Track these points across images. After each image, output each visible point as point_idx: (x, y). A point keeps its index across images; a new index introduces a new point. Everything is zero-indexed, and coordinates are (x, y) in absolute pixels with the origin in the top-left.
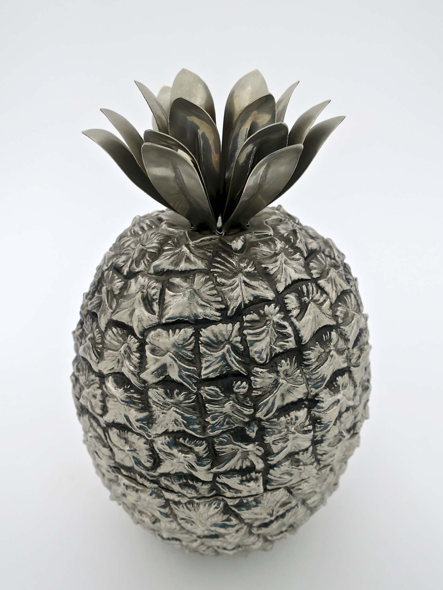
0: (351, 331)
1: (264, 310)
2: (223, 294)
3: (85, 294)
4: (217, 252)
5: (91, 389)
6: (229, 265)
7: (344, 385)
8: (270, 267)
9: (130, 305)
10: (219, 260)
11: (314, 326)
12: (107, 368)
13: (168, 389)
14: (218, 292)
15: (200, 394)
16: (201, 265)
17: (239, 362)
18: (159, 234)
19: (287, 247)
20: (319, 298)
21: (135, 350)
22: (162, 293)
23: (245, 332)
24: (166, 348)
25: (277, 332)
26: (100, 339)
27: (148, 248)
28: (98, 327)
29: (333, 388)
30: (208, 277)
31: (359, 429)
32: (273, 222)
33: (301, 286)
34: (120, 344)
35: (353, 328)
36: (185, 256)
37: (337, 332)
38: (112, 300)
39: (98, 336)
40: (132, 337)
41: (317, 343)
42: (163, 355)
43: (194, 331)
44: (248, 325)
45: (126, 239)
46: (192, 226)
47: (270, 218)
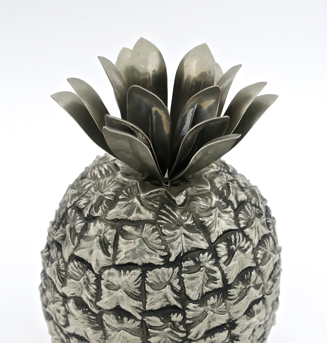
0: (268, 269)
1: (199, 258)
2: (167, 243)
3: (51, 222)
4: (163, 204)
5: (55, 305)
6: (172, 218)
7: (259, 310)
8: (206, 220)
9: (89, 246)
10: (164, 212)
11: (238, 270)
12: (70, 293)
13: (119, 315)
14: (163, 241)
15: (144, 321)
16: (149, 215)
17: (176, 299)
18: (115, 183)
19: (221, 201)
20: (244, 245)
21: (93, 282)
22: (116, 239)
23: (183, 275)
24: (118, 285)
25: (208, 276)
26: (64, 267)
27: (105, 195)
28: (62, 257)
29: (250, 314)
30: (155, 227)
31: (267, 336)
32: (210, 175)
33: (230, 235)
34: (80, 275)
35: (269, 266)
36: (136, 208)
37: (256, 272)
38: (74, 237)
39: (62, 265)
40: (90, 271)
41: (240, 282)
42: (116, 290)
43: (141, 273)
44: (186, 269)
45: (87, 181)
46: (143, 176)
47: (209, 171)
